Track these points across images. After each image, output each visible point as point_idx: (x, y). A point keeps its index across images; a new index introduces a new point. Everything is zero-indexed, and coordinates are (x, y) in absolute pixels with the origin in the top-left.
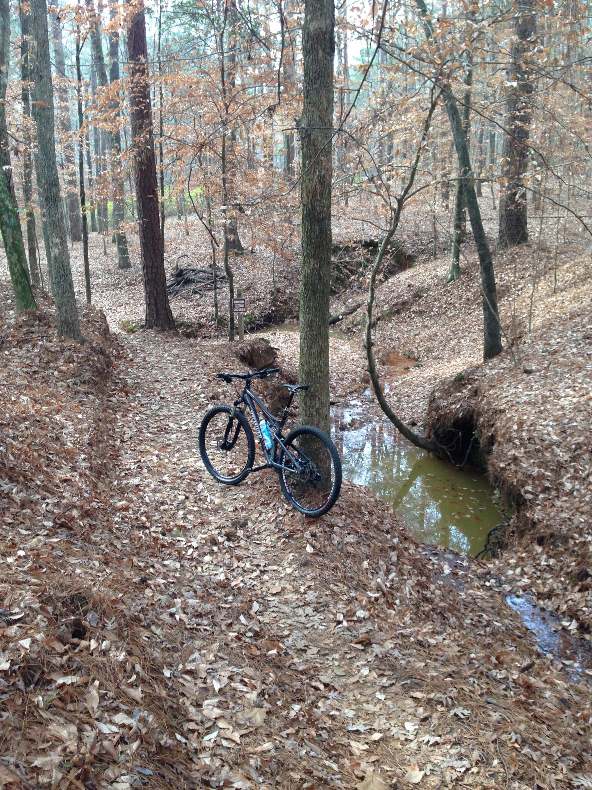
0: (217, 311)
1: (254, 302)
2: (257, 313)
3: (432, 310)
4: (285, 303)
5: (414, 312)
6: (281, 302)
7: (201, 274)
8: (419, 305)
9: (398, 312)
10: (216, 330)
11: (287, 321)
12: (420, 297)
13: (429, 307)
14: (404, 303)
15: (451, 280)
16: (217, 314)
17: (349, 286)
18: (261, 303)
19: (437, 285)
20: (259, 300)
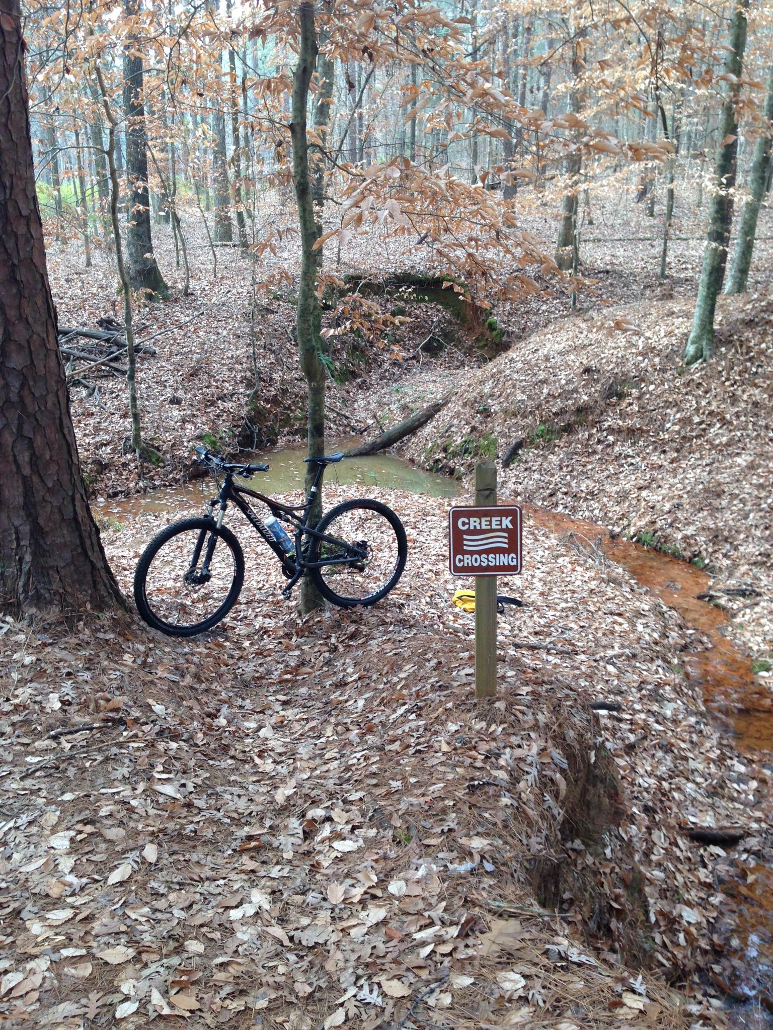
0: (138, 430)
1: (213, 403)
2: (224, 427)
3: (662, 428)
4: (275, 401)
5: (611, 430)
6: (267, 401)
7: (83, 341)
8: (623, 415)
9: (569, 429)
10: (140, 476)
11: (281, 441)
12: (621, 396)
13: (652, 420)
14: (581, 410)
15: (695, 358)
16: (137, 436)
17: (375, 360)
18: (229, 405)
19: (664, 370)
20: (222, 398)
